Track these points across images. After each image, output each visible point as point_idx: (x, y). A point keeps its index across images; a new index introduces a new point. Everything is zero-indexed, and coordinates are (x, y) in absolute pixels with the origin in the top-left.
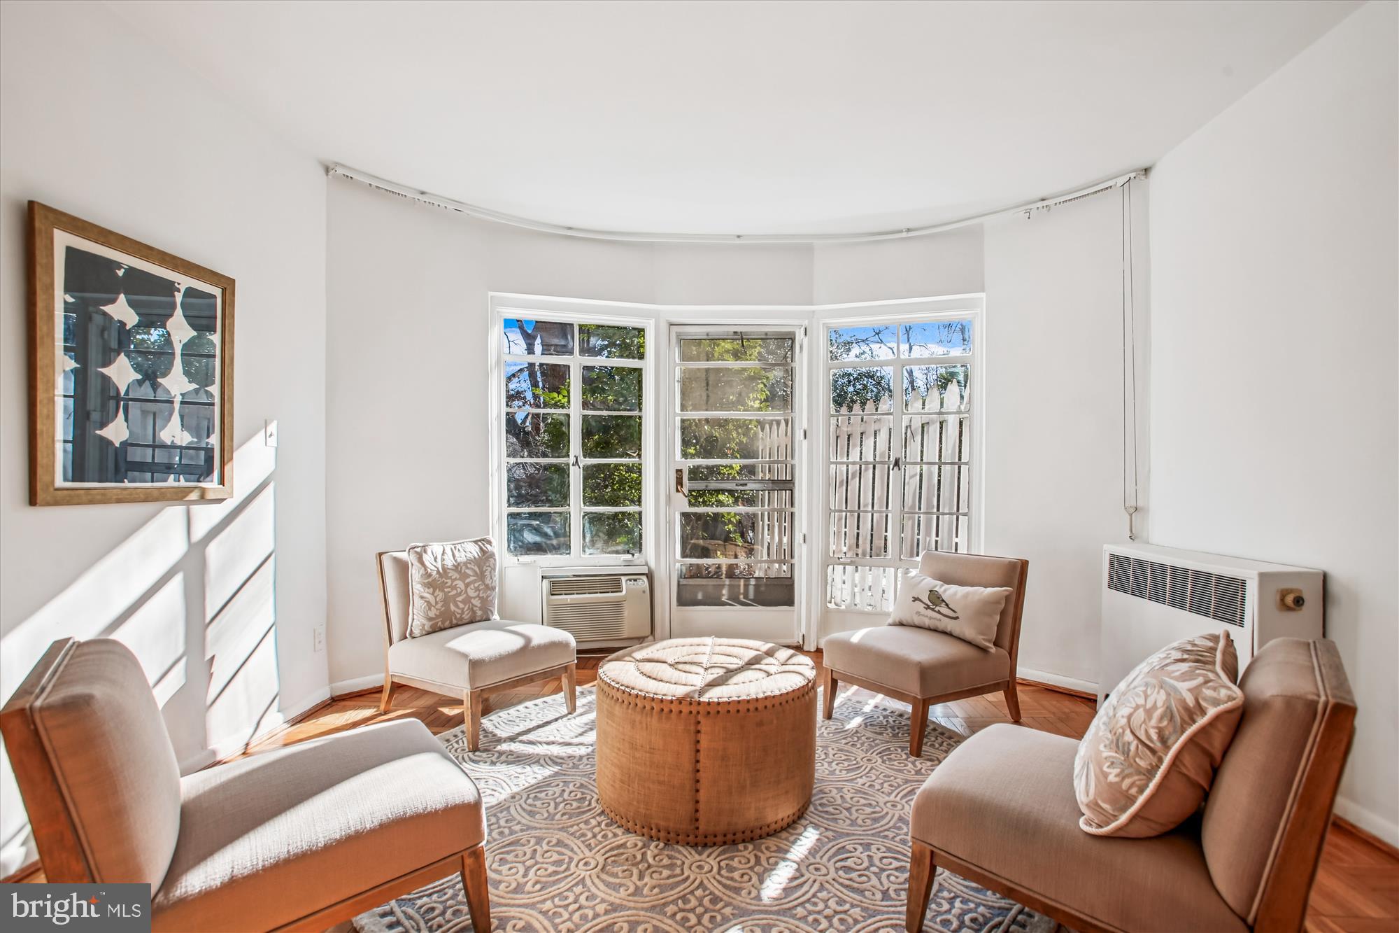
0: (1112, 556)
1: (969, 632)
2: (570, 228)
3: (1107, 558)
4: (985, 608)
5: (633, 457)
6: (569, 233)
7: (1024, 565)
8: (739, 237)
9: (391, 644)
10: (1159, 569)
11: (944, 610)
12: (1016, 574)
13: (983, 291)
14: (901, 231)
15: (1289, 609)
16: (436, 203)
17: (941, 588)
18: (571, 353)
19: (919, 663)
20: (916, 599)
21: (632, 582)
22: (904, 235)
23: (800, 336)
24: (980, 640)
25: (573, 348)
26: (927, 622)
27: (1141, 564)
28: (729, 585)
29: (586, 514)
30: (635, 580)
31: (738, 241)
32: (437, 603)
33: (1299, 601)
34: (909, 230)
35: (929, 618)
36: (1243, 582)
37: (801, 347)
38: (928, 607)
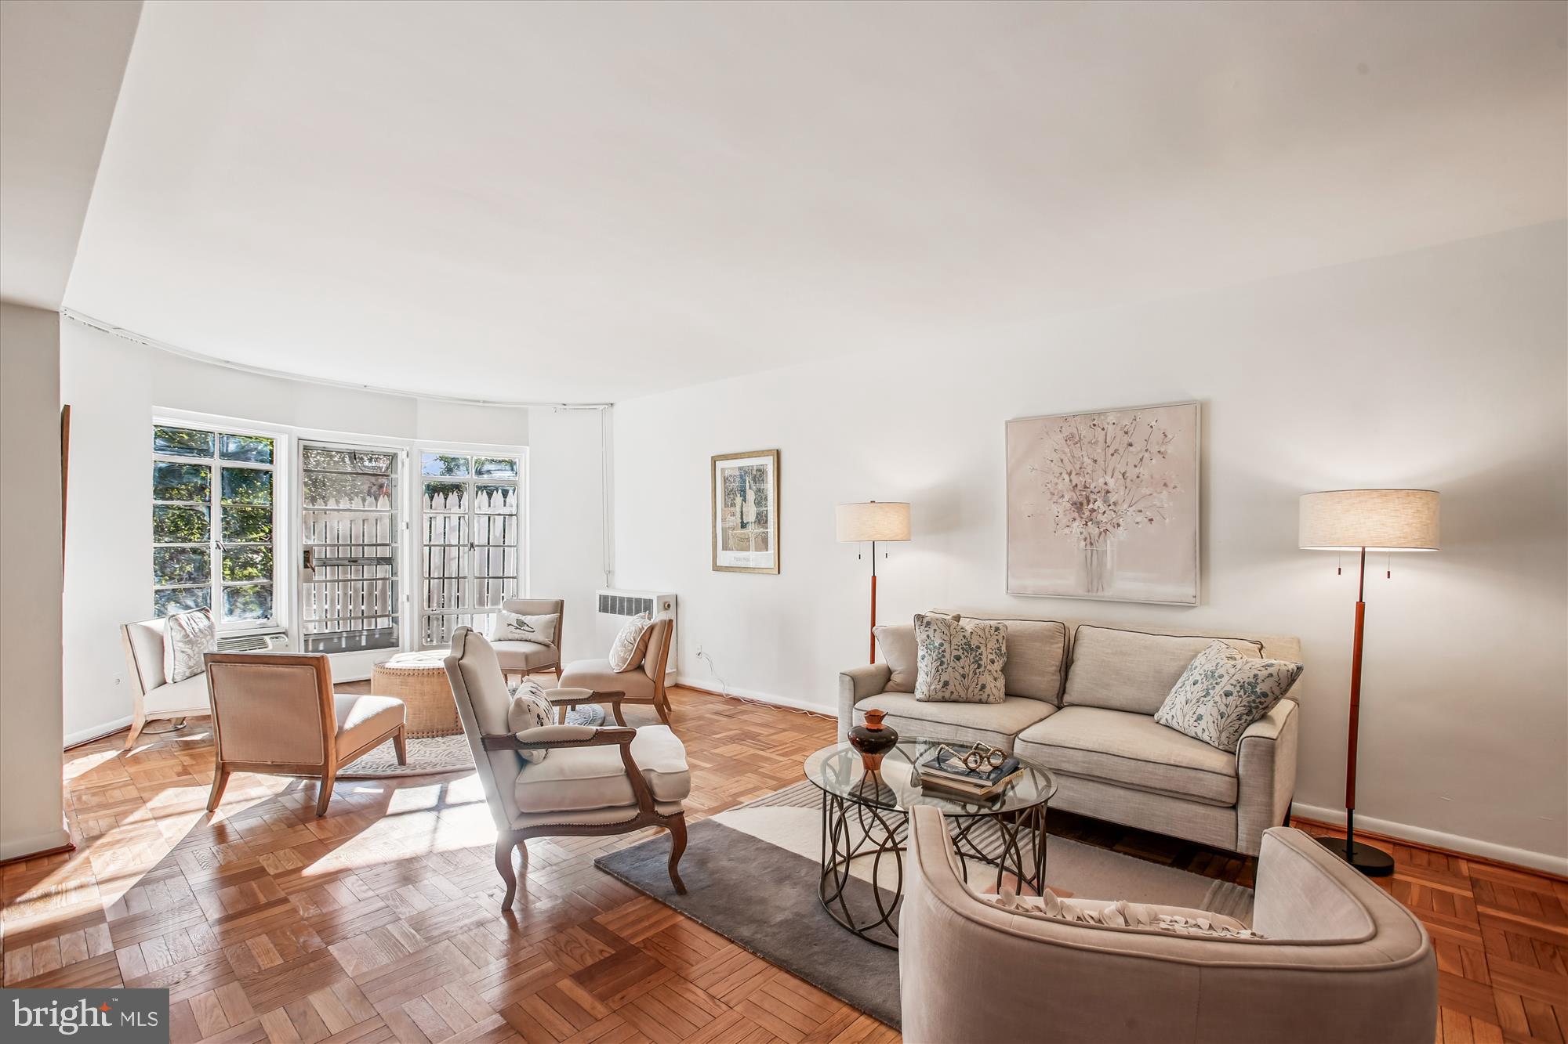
0: (600, 596)
1: (541, 638)
2: (228, 362)
3: (598, 597)
4: (547, 625)
5: (266, 541)
6: (228, 366)
7: (562, 602)
8: (365, 386)
9: (144, 694)
10: (622, 599)
11: (526, 628)
12: (559, 607)
13: (528, 445)
14: (479, 401)
15: (666, 609)
16: (130, 338)
17: (522, 618)
18: (212, 455)
19: (524, 653)
20: (509, 625)
21: (275, 639)
22: (481, 404)
23: (402, 456)
24: (547, 641)
25: (213, 452)
26: (517, 636)
27: (614, 598)
28: (346, 637)
29: (226, 588)
30: (277, 638)
31: (365, 390)
32: (194, 655)
33: (669, 606)
34: (484, 402)
35: (519, 634)
36: (652, 600)
37: (403, 463)
38: (517, 628)
